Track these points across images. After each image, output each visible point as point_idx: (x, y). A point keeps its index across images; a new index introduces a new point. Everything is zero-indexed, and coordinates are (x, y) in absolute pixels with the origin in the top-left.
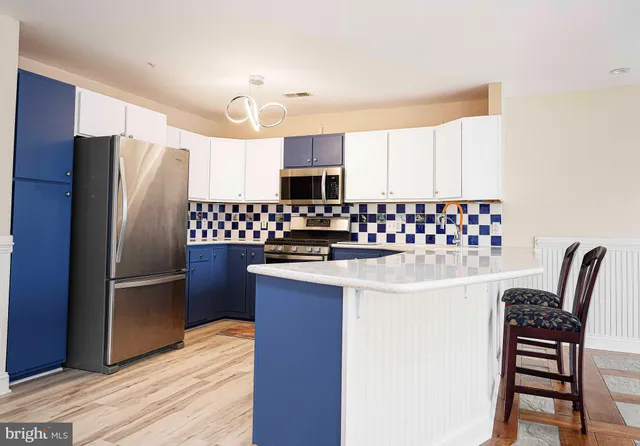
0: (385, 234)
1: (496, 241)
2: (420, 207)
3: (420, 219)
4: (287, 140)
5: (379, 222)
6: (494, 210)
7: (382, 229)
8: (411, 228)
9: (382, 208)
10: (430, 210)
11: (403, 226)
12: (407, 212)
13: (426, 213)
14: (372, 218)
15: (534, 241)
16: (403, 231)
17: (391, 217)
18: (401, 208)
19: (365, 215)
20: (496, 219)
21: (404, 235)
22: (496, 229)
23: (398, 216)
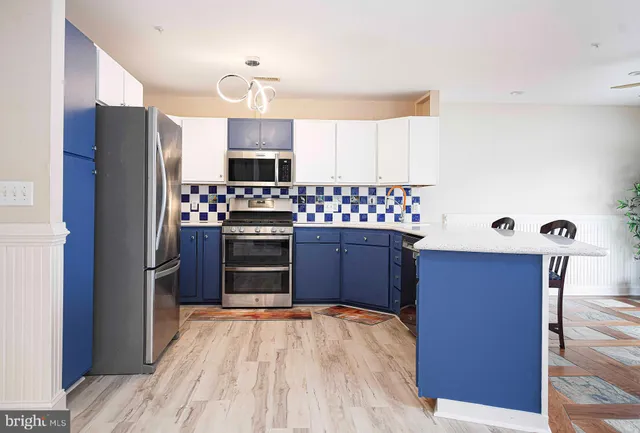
0: (323, 214)
1: (416, 218)
2: (355, 190)
3: (355, 200)
4: (230, 120)
5: (317, 203)
6: (415, 193)
7: (320, 209)
8: (347, 208)
9: (320, 190)
10: (363, 192)
11: (340, 206)
12: (343, 194)
13: (360, 195)
14: (311, 200)
15: (444, 218)
16: (340, 211)
17: (329, 199)
18: (337, 190)
19: (305, 197)
20: (416, 200)
21: (340, 215)
22: (416, 209)
23: (334, 197)
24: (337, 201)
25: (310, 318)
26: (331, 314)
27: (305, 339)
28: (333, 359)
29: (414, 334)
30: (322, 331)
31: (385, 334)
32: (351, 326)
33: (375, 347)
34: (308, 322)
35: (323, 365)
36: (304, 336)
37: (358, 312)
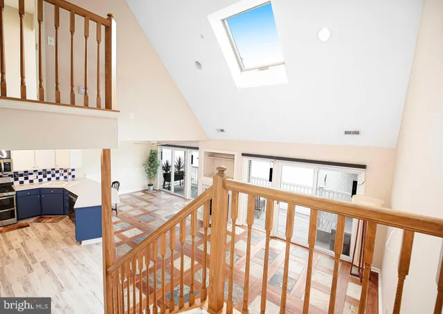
24: (35, 175)
25: (28, 226)
26: (38, 221)
27: (30, 235)
28: (45, 239)
29: (74, 222)
30: (37, 230)
31: (63, 224)
32: (49, 225)
33: (61, 231)
34: (29, 227)
35: (42, 242)
36: (29, 234)
37: (50, 218)
